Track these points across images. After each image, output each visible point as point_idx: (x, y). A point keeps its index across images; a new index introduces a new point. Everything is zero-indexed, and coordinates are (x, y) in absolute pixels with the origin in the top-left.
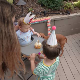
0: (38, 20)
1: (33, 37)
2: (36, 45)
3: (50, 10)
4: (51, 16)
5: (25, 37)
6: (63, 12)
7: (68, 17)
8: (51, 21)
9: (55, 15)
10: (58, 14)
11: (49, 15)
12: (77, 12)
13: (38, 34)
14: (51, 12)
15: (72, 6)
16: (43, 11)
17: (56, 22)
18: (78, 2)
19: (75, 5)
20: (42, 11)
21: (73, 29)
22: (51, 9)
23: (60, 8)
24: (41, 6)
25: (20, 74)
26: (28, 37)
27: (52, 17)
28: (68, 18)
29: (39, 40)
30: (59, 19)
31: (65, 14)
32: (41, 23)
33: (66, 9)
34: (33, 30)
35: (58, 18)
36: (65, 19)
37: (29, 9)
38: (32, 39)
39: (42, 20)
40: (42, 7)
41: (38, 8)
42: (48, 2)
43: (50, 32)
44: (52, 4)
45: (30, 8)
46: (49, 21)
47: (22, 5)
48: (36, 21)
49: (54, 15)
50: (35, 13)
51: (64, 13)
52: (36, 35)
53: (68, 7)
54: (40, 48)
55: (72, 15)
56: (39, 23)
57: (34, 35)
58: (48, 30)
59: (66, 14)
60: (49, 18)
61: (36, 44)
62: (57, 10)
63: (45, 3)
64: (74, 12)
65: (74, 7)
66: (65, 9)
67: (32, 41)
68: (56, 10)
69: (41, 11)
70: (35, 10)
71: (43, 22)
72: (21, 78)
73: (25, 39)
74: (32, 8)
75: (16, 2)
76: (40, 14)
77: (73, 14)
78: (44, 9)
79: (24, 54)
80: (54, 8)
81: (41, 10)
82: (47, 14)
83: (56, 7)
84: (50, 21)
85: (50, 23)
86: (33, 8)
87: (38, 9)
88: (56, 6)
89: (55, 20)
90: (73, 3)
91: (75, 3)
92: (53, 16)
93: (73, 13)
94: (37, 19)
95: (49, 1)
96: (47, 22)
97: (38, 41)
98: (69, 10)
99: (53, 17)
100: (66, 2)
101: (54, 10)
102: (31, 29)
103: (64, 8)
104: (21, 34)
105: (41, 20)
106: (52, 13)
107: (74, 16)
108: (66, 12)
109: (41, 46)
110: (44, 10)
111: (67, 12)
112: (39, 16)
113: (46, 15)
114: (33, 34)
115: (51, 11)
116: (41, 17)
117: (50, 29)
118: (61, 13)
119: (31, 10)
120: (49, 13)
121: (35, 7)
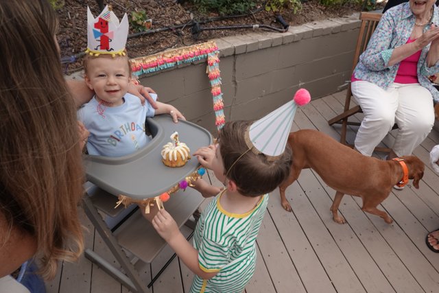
0: (169, 55)
1: (153, 121)
2: (168, 153)
3: (213, 16)
4: (219, 40)
5: (122, 127)
6: (263, 23)
7: (283, 38)
8: (222, 57)
9: (235, 35)
10: (247, 28)
11: (210, 34)
12: (312, 21)
13: (174, 111)
14: (219, 22)
16: (187, 21)
17: (239, 59)
20: (183, 19)
21: (303, 83)
22: (215, 10)
23: (252, 5)
24: (179, 2)
25: (119, 269)
26: (133, 126)
27: (225, 43)
28: (283, 45)
29: (176, 133)
30: (248, 50)
31: (270, 30)
32: (184, 67)
33: (275, 9)
34: (154, 96)
35: (247, 46)
36: (272, 47)
37: (131, 16)
38: (150, 129)
39: (185, 57)
40: (182, 4)
41: (168, 8)
43: (220, 97)
45: (134, 10)
46: (213, 58)
48: (165, 62)
49: (232, 35)
50: (158, 30)
51: (267, 24)
54: (183, 164)
55: (295, 30)
56: (176, 68)
57: (158, 115)
59: (274, 26)
60: (213, 48)
61: (167, 150)
62: (240, 13)
64: (303, 18)
65: (303, 2)
66: (268, 9)
67: (153, 137)
68: (236, 16)
69: (178, 22)
70: (156, 16)
71: (192, 64)
72: (123, 284)
73: (122, 133)
74: (144, 12)
76: (178, 34)
77: (299, 27)
78: (193, 11)
79: (124, 194)
80: (227, 9)
81: (181, 16)
82: (202, 30)
83: (235, 5)
84: (217, 59)
85: (216, 66)
86: (146, 9)
87: (169, 14)
89: (234, 55)
92: (227, 39)
93: (298, 24)
94: (165, 51)
96: (206, 63)
97: (172, 136)
98: (282, 11)
99: (229, 43)
101: (228, 15)
102: (143, 95)
103: (264, 4)
105: (183, 54)
106: (222, 26)
107: (303, 36)
108: (273, 22)
109: (187, 155)
110: (192, 16)
111: (278, 22)
112: (174, 39)
113: (202, 36)
114: (153, 111)
115: (217, 20)
116: (181, 43)
117: (219, 88)
118: (257, 26)
119: (140, 17)
120: (211, 27)
121: (156, 7)
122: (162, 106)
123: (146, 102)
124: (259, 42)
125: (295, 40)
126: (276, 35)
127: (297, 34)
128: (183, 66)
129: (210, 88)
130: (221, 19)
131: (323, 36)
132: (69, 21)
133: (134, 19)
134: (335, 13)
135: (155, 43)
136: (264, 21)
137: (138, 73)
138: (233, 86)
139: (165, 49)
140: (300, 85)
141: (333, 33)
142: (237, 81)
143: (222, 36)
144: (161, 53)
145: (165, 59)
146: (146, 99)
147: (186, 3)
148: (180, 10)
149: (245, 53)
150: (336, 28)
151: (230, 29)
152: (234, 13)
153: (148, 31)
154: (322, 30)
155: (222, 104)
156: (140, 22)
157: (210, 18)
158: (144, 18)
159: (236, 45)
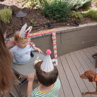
1: (33, 53)
3: (55, 21)
4: (56, 28)
7: (77, 28)
8: (57, 34)
9: (61, 27)
10: (65, 25)
11: (54, 27)
12: (87, 23)
14: (57, 23)
15: (81, 16)
18: (88, 11)
19: (85, 15)
20: (46, 22)
21: (84, 42)
22: (56, 19)
23: (67, 18)
24: (45, 17)
26: (27, 53)
28: (77, 30)
30: (65, 32)
31: (73, 26)
33: (75, 19)
34: (34, 45)
35: (65, 30)
36: (73, 31)
37: (30, 21)
38: (32, 55)
39: (45, 34)
42: (52, 12)
43: (56, 46)
44: (57, 14)
45: (31, 19)
46: (54, 34)
47: (21, 17)
48: (39, 35)
50: (38, 25)
52: (37, 51)
53: (77, 17)
55: (81, 26)
56: (42, 36)
57: (35, 51)
58: (54, 44)
60: (54, 31)
63: (50, 13)
64: (84, 22)
65: (84, 17)
66: (73, 19)
69: (44, 23)
70: (38, 21)
71: (47, 35)
75: (16, 14)
76: (44, 26)
77: (83, 25)
80: (60, 19)
81: (45, 21)
82: (51, 25)
84: (55, 34)
85: (55, 36)
86: (35, 19)
87: (42, 20)
88: (62, 17)
89: (61, 33)
90: (82, 12)
91: (85, 12)
92: (59, 28)
93: (82, 24)
95: (54, 11)
96: (52, 35)
98: (77, 20)
100: (74, 11)
101: (60, 21)
103: (71, 18)
104: (18, 50)
107: (84, 28)
108: (74, 23)
110: (48, 21)
111: (76, 23)
112: (43, 28)
113: (51, 27)
114: (33, 50)
116: (44, 29)
118: (69, 24)
119: (33, 21)
120: (54, 25)
121: (38, 18)
122: (36, 48)
123: (31, 47)
124: (69, 29)
125: (81, 29)
126: (75, 27)
127: (82, 27)
128: (44, 36)
129: (53, 43)
130: (58, 22)
131: (91, 28)
132: (13, 22)
133: (31, 22)
134: (95, 21)
135: (37, 29)
136: (71, 23)
137: (31, 38)
138: (60, 42)
139: (39, 31)
140: (83, 43)
141: (94, 27)
142: (62, 41)
143: (57, 27)
144: (38, 32)
145: (39, 34)
146: (31, 46)
147: (47, 17)
148: (45, 19)
149: (64, 33)
150: (95, 25)
151: (60, 25)
152: (62, 20)
153: (35, 25)
154: (90, 26)
155: (56, 48)
156: (33, 23)
157: (54, 22)
158: (34, 22)
159: (61, 30)
